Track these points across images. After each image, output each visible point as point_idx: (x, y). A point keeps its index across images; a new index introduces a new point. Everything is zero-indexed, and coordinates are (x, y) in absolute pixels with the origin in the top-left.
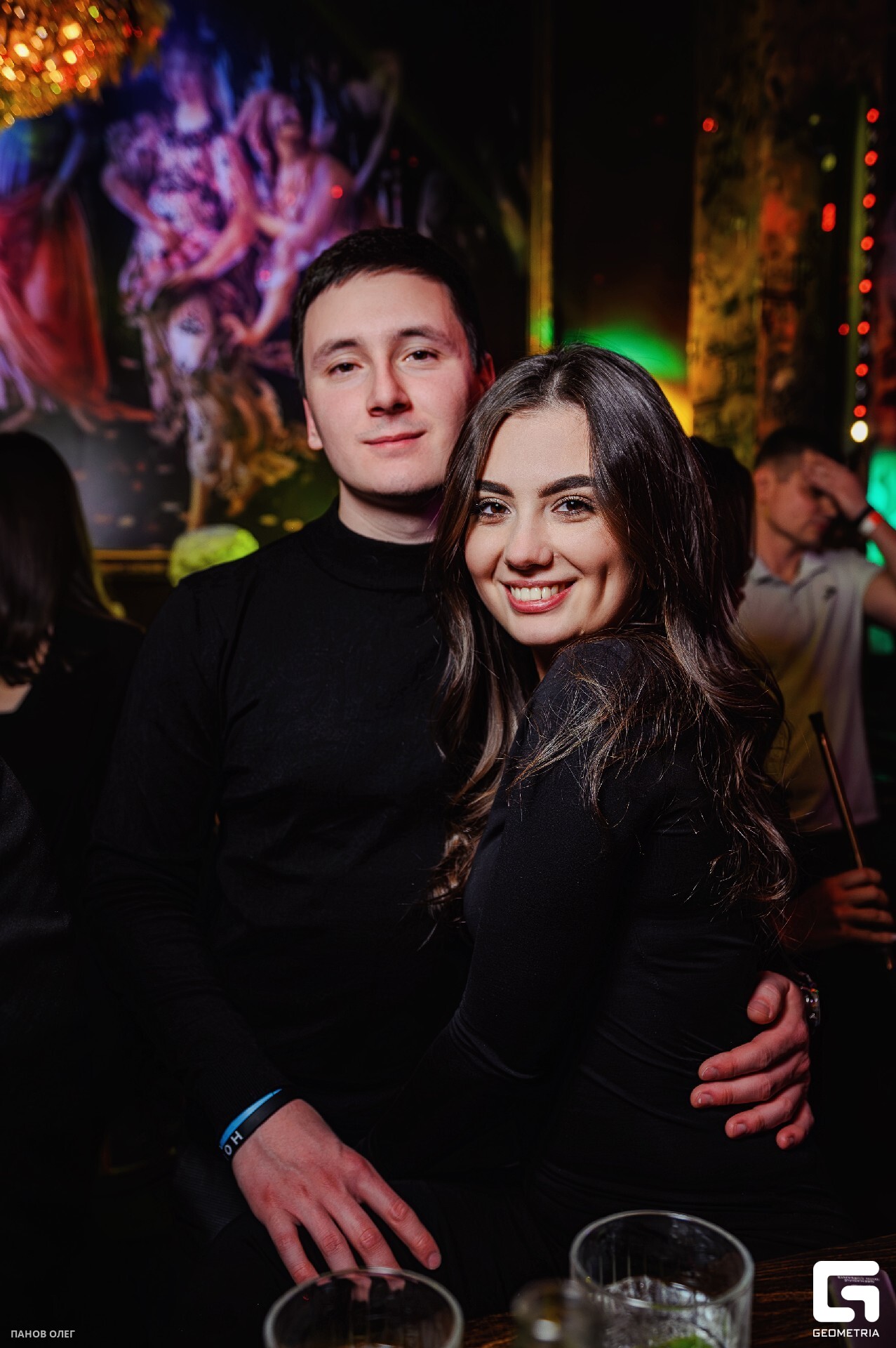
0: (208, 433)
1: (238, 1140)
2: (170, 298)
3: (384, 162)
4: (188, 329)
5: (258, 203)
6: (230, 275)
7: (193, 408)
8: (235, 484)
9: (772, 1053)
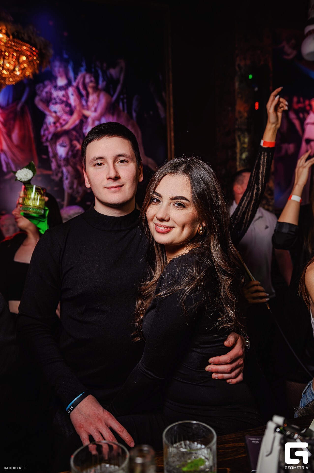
0: (69, 177)
1: (72, 408)
2: (57, 136)
3: (121, 93)
4: (62, 146)
5: (83, 106)
6: (74, 129)
7: (64, 170)
8: (78, 192)
9: (232, 358)
